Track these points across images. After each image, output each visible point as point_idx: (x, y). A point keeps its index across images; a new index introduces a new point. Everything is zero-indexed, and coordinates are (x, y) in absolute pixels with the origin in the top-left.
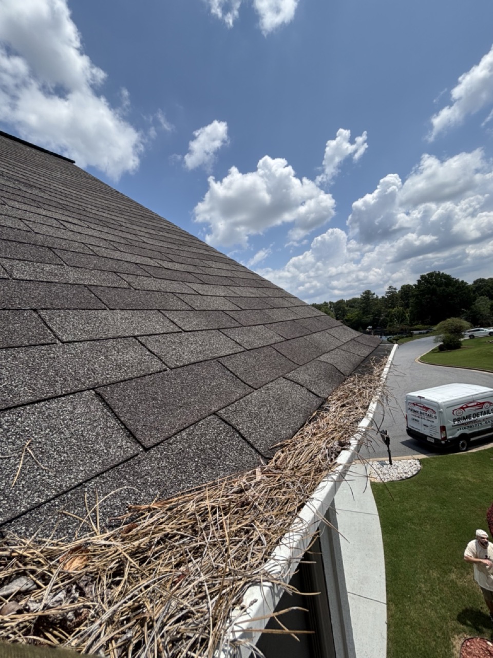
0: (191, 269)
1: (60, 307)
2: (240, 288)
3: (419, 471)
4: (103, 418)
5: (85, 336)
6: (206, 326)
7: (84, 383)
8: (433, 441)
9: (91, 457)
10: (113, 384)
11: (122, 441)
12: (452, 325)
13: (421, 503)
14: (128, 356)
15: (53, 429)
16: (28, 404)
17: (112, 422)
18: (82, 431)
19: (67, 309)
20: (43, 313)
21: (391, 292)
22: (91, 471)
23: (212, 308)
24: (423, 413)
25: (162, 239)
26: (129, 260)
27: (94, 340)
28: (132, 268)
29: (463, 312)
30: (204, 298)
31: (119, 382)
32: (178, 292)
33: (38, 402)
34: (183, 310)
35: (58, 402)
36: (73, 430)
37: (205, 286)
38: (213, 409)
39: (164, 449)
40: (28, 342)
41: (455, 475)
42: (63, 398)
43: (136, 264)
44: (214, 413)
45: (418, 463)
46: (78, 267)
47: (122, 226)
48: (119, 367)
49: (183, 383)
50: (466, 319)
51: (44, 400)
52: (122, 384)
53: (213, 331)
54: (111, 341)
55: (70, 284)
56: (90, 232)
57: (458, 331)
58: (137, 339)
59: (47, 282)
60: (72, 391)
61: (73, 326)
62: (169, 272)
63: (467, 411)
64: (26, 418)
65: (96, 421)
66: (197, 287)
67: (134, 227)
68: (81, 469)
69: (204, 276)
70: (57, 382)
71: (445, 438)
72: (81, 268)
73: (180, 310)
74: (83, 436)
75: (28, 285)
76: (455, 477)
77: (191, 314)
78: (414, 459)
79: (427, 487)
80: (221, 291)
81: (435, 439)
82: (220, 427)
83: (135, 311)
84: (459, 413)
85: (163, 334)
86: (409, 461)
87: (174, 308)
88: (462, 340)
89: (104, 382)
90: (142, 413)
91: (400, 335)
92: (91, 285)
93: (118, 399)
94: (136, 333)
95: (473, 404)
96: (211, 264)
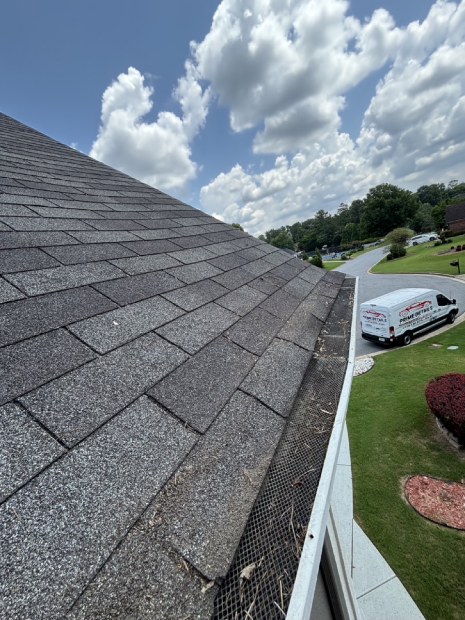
0: (166, 234)
1: (82, 318)
2: (215, 245)
3: (373, 367)
4: (163, 417)
5: (116, 343)
6: (203, 300)
7: (136, 391)
8: (383, 340)
9: (169, 452)
10: (157, 384)
11: (184, 433)
12: (398, 235)
13: (375, 390)
14: (156, 353)
15: (134, 437)
16: (107, 422)
17: (171, 419)
18: (154, 433)
19: (88, 318)
20: (71, 328)
21: (343, 209)
22: (174, 463)
23: (200, 278)
24: (375, 319)
25: (128, 202)
26: (110, 240)
27: (124, 345)
28: (118, 249)
29: (407, 221)
30: (190, 267)
31: (160, 381)
32: (166, 267)
33: (113, 417)
34: (178, 288)
35: (126, 413)
36: (147, 434)
37: (186, 252)
38: (236, 385)
39: (214, 430)
40: (77, 364)
41: (401, 364)
42: (128, 409)
43: (118, 243)
44: (238, 389)
45: (371, 359)
46: (74, 265)
47: (85, 194)
48: (154, 366)
49: (205, 367)
50: (410, 228)
51: (116, 415)
52: (163, 381)
53: (209, 304)
54: (137, 341)
55: (77, 287)
56: (63, 213)
57: (403, 239)
58: (155, 333)
59: (58, 291)
60: (132, 400)
61: (101, 334)
62: (149, 244)
63: (412, 312)
64: (112, 435)
65: (159, 421)
66: (179, 255)
67: (96, 192)
68: (167, 463)
69: (180, 239)
70: (117, 396)
71: (393, 337)
72: (77, 264)
73: (176, 289)
74: (156, 437)
75: (45, 300)
76: (401, 366)
77: (186, 290)
78: (369, 357)
79: (379, 377)
80: (200, 255)
81: (385, 338)
82: (246, 400)
83: (142, 302)
84: (405, 314)
85: (173, 320)
86: (364, 360)
87: (171, 289)
88: (406, 247)
89: (150, 384)
90: (188, 403)
91: (352, 250)
92: (94, 283)
93: (166, 397)
94: (153, 327)
95: (416, 305)
96: (181, 221)
